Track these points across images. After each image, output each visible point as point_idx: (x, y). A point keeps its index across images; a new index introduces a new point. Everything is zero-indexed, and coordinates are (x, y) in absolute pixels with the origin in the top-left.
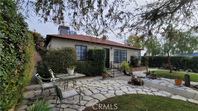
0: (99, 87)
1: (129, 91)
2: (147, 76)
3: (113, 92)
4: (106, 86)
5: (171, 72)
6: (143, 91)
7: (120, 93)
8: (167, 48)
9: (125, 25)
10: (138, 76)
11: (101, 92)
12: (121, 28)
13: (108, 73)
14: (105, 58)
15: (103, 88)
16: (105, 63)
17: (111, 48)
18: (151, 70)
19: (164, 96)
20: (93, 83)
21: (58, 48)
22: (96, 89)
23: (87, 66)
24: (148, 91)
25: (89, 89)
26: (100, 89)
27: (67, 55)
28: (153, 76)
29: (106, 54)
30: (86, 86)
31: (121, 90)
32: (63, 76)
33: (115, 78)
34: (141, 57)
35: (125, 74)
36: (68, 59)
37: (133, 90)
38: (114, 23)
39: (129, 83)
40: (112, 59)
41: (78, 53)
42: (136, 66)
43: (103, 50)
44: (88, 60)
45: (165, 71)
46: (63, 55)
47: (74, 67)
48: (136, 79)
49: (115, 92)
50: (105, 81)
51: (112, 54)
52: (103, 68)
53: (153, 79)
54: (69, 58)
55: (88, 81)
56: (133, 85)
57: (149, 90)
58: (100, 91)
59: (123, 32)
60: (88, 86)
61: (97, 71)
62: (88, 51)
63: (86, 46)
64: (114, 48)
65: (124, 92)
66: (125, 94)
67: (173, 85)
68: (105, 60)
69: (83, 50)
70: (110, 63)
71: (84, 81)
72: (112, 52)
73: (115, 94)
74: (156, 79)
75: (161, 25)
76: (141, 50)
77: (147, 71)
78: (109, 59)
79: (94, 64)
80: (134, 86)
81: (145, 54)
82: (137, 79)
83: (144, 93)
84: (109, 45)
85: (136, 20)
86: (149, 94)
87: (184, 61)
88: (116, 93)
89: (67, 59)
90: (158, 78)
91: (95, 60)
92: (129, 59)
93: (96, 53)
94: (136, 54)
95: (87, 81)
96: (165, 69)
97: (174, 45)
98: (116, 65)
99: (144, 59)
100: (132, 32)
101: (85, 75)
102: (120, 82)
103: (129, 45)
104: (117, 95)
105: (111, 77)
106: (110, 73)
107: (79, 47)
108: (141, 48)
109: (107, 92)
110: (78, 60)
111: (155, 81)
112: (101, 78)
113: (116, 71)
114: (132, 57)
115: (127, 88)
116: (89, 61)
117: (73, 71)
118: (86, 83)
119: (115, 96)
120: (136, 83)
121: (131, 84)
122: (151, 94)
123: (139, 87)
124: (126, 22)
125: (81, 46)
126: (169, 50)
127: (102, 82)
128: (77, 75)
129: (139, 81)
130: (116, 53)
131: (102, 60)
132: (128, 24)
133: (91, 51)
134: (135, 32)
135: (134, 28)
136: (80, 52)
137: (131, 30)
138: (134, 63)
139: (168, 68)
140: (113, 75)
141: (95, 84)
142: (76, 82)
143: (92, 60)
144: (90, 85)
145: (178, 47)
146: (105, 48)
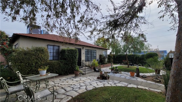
0: (71, 85)
1: (98, 85)
2: (112, 71)
3: (85, 87)
4: (78, 83)
5: (128, 67)
6: (108, 84)
7: (90, 88)
8: (126, 48)
9: (94, 29)
10: (105, 72)
11: (73, 89)
12: (91, 31)
13: (80, 71)
14: (77, 57)
15: (76, 85)
16: (77, 61)
17: (83, 48)
18: (115, 66)
19: (123, 85)
20: (66, 81)
21: (28, 48)
22: (69, 87)
23: (60, 66)
25: (62, 88)
26: (72, 86)
27: (39, 55)
28: (115, 71)
29: (78, 54)
30: (59, 85)
31: (91, 85)
32: (34, 77)
33: (86, 75)
34: (108, 55)
35: (95, 71)
36: (39, 59)
37: (100, 84)
38: (85, 27)
39: (98, 78)
40: (83, 58)
41: (50, 53)
42: (104, 64)
43: (75, 50)
44: (61, 60)
45: (124, 66)
46: (34, 55)
47: (47, 68)
48: (103, 74)
49: (86, 88)
50: (78, 79)
51: (84, 53)
52: (75, 67)
53: (116, 73)
54: (41, 58)
55: (60, 80)
56: (101, 79)
57: (113, 82)
58: (73, 88)
59: (92, 35)
60: (61, 85)
61: (70, 70)
62: (61, 51)
63: (59, 46)
64: (85, 48)
65: (94, 87)
66: (95, 88)
67: (129, 76)
68: (77, 59)
69: (55, 50)
70: (82, 61)
71: (57, 81)
72: (83, 52)
73: (86, 89)
74: (118, 73)
75: (120, 31)
77: (112, 67)
78: (81, 58)
79: (66, 64)
80: (102, 81)
81: (111, 53)
82: (104, 75)
83: (109, 85)
84: (81, 45)
85: (102, 26)
86: (113, 86)
87: (137, 58)
88: (87, 88)
89: (38, 59)
90: (120, 72)
91: (67, 59)
92: (98, 57)
93: (69, 53)
94: (103, 53)
95: (59, 80)
96: (125, 65)
97: (130, 46)
98: (87, 63)
99: (109, 57)
100: (100, 35)
101: (58, 75)
102: (90, 78)
103: (98, 45)
104: (88, 89)
105: (83, 74)
106: (82, 71)
107: (52, 47)
108: (107, 48)
109: (79, 88)
110: (50, 60)
111: (117, 75)
112: (74, 76)
113: (87, 68)
114: (100, 56)
115: (96, 82)
116: (62, 61)
117: (46, 71)
118: (58, 82)
119: (86, 91)
120: (103, 77)
121: (99, 79)
122: (114, 85)
123: (106, 81)
124: (95, 27)
125: (54, 46)
126: (127, 50)
127: (75, 80)
128: (50, 75)
129: (105, 76)
130: (87, 52)
131: (74, 59)
132: (96, 29)
133: (63, 51)
134: (102, 35)
135: (101, 32)
136: (52, 51)
137: (99, 33)
138: (102, 61)
139: (126, 64)
140: (84, 73)
141: (68, 82)
142: (48, 82)
143: (65, 59)
144: (62, 84)
145: (132, 47)
146: (77, 48)
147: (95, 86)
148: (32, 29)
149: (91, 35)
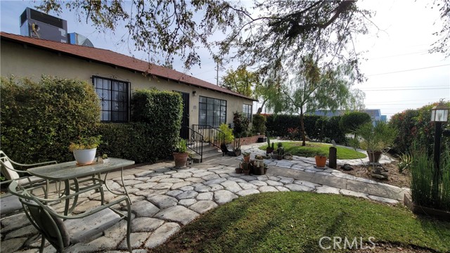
0: (171, 189)
1: (243, 189)
2: (270, 154)
3: (208, 196)
4: (189, 184)
5: (304, 144)
6: (268, 185)
7: (225, 197)
9: (232, 39)
10: (256, 156)
11: (179, 200)
12: (222, 43)
13: (189, 152)
14: (180, 116)
15: (184, 189)
16: (180, 128)
17: (194, 93)
18: (275, 141)
19: (306, 189)
20: (154, 179)
22: (165, 194)
23: (132, 138)
24: (277, 183)
25: (146, 198)
26: (176, 193)
27: (67, 103)
28: (280, 154)
29: (181, 106)
30: (136, 190)
31: (225, 188)
33: (204, 163)
35: (226, 152)
36: (69, 118)
37: (249, 188)
38: (207, 28)
39: (239, 171)
40: (194, 119)
41: (103, 100)
42: (244, 135)
43: (175, 97)
44: (135, 121)
45: (293, 143)
46: (50, 103)
47: (97, 141)
48: (252, 162)
49: (214, 197)
50: (183, 173)
51: (195, 107)
52: (174, 141)
53: (279, 158)
54: (74, 115)
55: (136, 176)
56: (246, 175)
57: (278, 181)
58: (176, 197)
59: (226, 55)
60: (141, 189)
61: (160, 149)
62: (135, 97)
63: (127, 83)
64: (199, 93)
65: (235, 194)
66: (237, 197)
67: (312, 167)
68: (179, 121)
69: (116, 93)
70: (190, 126)
71: (128, 176)
72: (194, 102)
73: (214, 200)
74: (283, 158)
76: (253, 100)
77: (269, 144)
78: (188, 120)
79: (150, 132)
80: (249, 177)
81: (260, 110)
82: (255, 162)
83: (272, 189)
84: (188, 84)
85: (255, 31)
86: (281, 191)
87: (321, 122)
88: (216, 198)
89: (65, 117)
90: (289, 157)
91: (153, 121)
92: (230, 118)
93: (158, 103)
94: (244, 109)
95: (134, 177)
96: (291, 139)
98: (205, 133)
99: (258, 118)
100: (245, 58)
101: (134, 162)
102: (217, 172)
104: (220, 201)
105: (196, 161)
106: (193, 153)
107: (106, 84)
109: (195, 198)
110: (102, 121)
111: (282, 163)
112: (172, 164)
113: (206, 147)
114: (236, 116)
115: (237, 182)
116: (138, 124)
117: (93, 152)
118: (132, 182)
119: (216, 205)
120: (250, 169)
121: (241, 173)
122: (285, 189)
123: (260, 178)
124: (235, 32)
125: (112, 80)
127: (176, 174)
128: (107, 162)
129: (258, 166)
130: (204, 107)
131: (172, 122)
132: (238, 38)
133: (142, 98)
134: (251, 58)
135: (249, 49)
136: (107, 96)
137: (243, 53)
138: (239, 128)
139: (297, 137)
140: (199, 157)
141: (158, 182)
142: (104, 182)
143: (147, 120)
144: (143, 186)
146: (179, 92)
147: (235, 191)
148: (36, 27)
149: (223, 53)
